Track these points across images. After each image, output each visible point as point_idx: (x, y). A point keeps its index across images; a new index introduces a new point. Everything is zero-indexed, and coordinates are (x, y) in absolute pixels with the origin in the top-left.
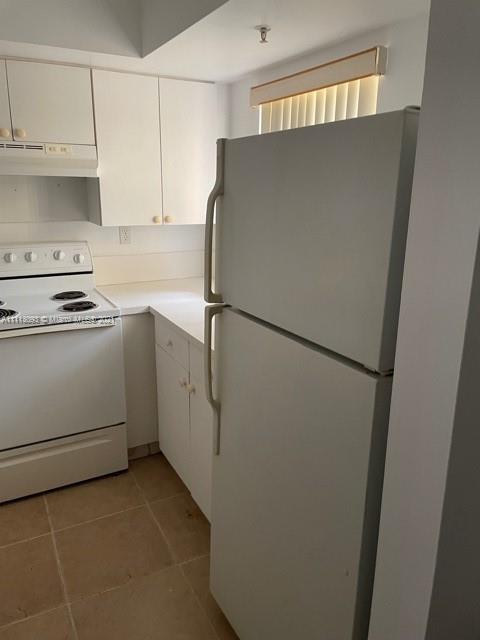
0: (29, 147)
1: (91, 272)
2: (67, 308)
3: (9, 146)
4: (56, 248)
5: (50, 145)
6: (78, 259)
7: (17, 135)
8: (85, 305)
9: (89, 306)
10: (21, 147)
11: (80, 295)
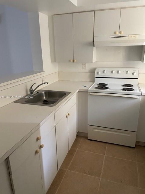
0: (123, 37)
1: (138, 79)
2: (124, 90)
3: (117, 37)
4: (127, 69)
5: (130, 36)
6: (134, 74)
7: (120, 33)
8: (130, 89)
9: (132, 90)
10: (121, 37)
11: (132, 86)
